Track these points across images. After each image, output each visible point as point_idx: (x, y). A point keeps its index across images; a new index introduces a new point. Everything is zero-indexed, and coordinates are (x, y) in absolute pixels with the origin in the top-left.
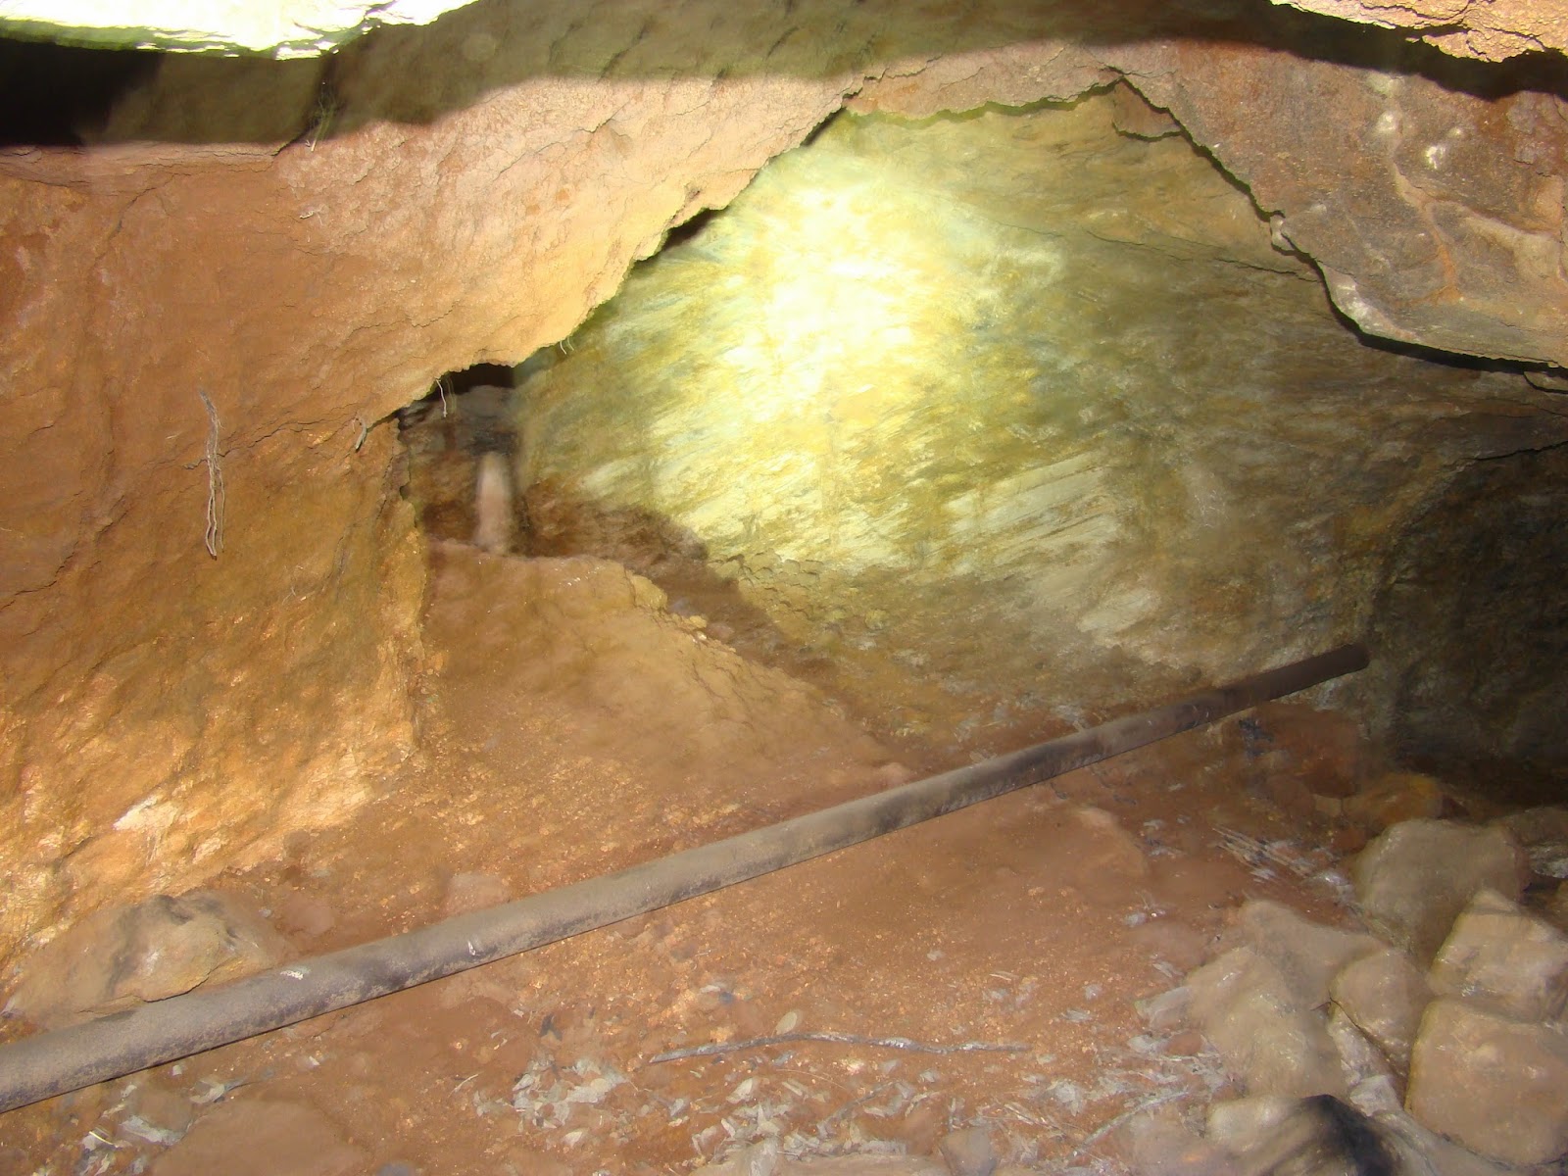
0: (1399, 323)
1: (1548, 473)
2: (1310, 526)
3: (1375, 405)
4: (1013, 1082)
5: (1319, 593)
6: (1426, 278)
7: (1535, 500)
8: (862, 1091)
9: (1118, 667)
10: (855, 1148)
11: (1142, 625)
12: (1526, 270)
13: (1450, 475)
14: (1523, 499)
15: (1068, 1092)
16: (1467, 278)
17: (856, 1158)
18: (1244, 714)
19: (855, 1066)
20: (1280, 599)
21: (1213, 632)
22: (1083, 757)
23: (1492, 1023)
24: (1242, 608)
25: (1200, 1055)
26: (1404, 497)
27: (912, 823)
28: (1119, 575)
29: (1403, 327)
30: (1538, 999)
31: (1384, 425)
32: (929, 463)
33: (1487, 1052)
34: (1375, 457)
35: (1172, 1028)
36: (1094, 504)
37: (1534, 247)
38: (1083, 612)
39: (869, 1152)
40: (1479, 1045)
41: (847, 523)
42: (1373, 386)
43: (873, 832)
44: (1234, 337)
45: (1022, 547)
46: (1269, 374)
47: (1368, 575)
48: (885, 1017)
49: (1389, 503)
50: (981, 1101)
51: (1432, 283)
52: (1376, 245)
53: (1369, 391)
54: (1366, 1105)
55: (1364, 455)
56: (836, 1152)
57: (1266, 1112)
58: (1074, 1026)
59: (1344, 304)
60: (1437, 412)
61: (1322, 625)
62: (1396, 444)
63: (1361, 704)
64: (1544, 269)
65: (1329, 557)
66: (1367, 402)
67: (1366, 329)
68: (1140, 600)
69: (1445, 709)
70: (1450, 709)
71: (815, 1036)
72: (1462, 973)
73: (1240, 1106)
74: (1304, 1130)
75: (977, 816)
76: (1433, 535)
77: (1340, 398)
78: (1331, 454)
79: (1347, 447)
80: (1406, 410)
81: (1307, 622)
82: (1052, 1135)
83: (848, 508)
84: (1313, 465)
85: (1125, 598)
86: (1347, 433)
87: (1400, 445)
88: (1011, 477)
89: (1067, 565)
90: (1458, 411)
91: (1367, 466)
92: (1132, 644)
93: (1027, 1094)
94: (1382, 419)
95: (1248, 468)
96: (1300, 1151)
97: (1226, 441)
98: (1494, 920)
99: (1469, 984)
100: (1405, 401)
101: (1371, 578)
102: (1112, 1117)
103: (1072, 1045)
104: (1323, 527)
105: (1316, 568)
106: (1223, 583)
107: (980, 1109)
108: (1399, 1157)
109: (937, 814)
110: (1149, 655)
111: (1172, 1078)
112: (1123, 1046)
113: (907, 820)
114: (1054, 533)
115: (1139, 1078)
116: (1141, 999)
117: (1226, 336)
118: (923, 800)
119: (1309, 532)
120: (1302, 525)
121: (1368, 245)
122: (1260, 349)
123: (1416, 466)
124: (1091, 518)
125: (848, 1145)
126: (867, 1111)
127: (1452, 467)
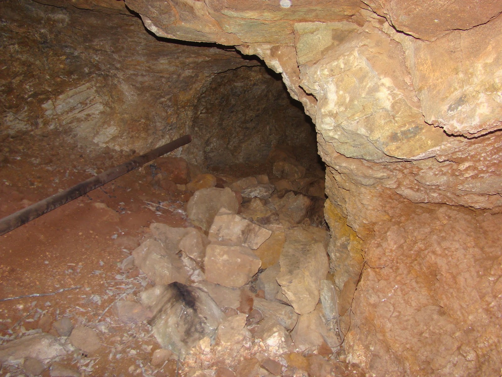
0: (167, 32)
1: (242, 76)
2: (165, 100)
3: (180, 59)
4: (78, 299)
5: (171, 121)
6: (170, 17)
7: (238, 84)
8: (25, 314)
9: (107, 153)
10: (24, 334)
11: (114, 138)
12: (197, 14)
13: (209, 79)
14: (236, 84)
15: (97, 298)
16: (182, 16)
17: (24, 338)
18: (151, 163)
19: (21, 307)
20: (158, 124)
21: (138, 137)
22: (95, 185)
23: (225, 248)
24: (146, 129)
25: (140, 276)
26: (196, 87)
27: (34, 219)
28: (104, 123)
29: (168, 34)
30: (240, 238)
31: (184, 65)
32: (32, 92)
33: (225, 257)
34: (183, 75)
35: (131, 269)
36: (95, 99)
37: (199, 5)
38: (94, 136)
39: (29, 335)
40: (223, 255)
41: (6, 116)
42: (179, 53)
43: (19, 224)
44: (131, 40)
45: (72, 116)
46: (144, 51)
47: (189, 113)
48: (32, 287)
49: (191, 89)
50: (68, 308)
51: (173, 19)
52: (152, 7)
53: (178, 54)
54: (196, 279)
55: (179, 75)
56: (16, 338)
57: (158, 291)
58: (97, 276)
59: (149, 27)
60: (200, 60)
61: (175, 131)
62: (189, 71)
63: (193, 153)
64: (202, 12)
65: (173, 109)
66: (178, 58)
67: (157, 35)
68: (112, 130)
69: (220, 151)
70: (222, 151)
71: (6, 299)
72: (217, 234)
73: (150, 291)
74: (168, 295)
75: (58, 212)
76: (210, 98)
77: (169, 57)
78: (168, 76)
79: (173, 73)
80: (191, 60)
81: (169, 130)
82: (92, 314)
83: (5, 111)
84: (163, 80)
85: (108, 130)
86: (172, 69)
87: (191, 71)
88: (64, 93)
89: (88, 121)
90: (207, 59)
91: (181, 79)
92: (111, 145)
93: (82, 302)
94: (183, 63)
95: (142, 83)
96: (169, 301)
97: (134, 75)
98: (225, 217)
99: (220, 237)
100: (190, 57)
101: (190, 114)
102: (112, 302)
103: (98, 282)
104: (170, 100)
105: (170, 113)
106: (139, 121)
107: (68, 310)
108: (198, 296)
109: (43, 213)
110: (117, 148)
111: (131, 286)
112: (114, 279)
113: (32, 218)
114: (82, 110)
115: (120, 288)
116: (119, 262)
117: (129, 39)
118: (36, 210)
119: (166, 102)
120: (163, 99)
121: (150, 7)
122: (141, 43)
123: (198, 77)
124: (94, 104)
125: (21, 334)
126: (27, 320)
127: (210, 76)
